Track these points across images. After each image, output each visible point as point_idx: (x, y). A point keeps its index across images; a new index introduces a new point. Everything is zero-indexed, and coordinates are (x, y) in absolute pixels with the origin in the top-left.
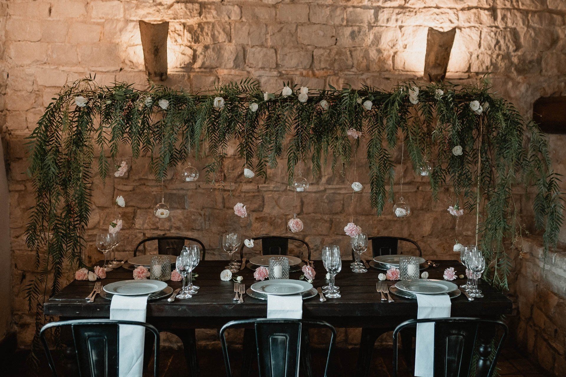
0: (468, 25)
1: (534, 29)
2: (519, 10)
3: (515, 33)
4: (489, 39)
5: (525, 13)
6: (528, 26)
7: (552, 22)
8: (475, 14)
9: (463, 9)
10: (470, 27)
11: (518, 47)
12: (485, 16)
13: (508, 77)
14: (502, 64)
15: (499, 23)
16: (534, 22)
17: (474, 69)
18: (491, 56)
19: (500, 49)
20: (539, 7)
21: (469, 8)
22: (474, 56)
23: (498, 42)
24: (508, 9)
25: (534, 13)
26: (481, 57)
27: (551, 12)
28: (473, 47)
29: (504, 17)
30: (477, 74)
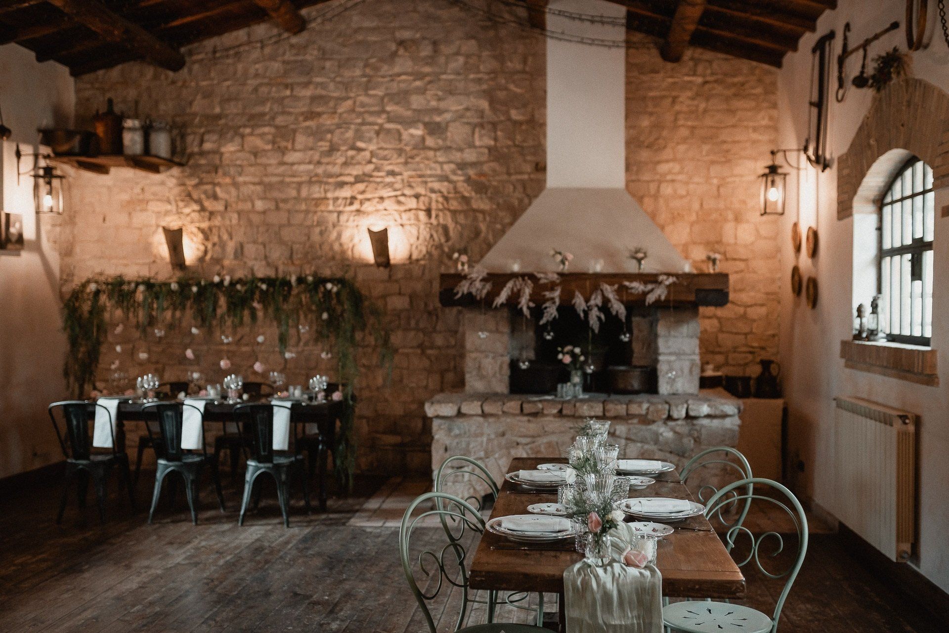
0: (408, 222)
1: (461, 225)
2: (449, 210)
3: (445, 229)
4: (425, 233)
5: (454, 213)
6: (457, 223)
7: (475, 219)
8: (415, 214)
9: (405, 211)
10: (410, 225)
11: (448, 238)
12: (422, 215)
13: (441, 262)
14: (435, 253)
15: (434, 221)
16: (461, 219)
17: (414, 257)
18: (427, 246)
19: (434, 240)
20: (465, 207)
21: (410, 210)
22: (414, 247)
23: (432, 236)
24: (441, 210)
25: (460, 212)
26: (419, 248)
27: (475, 211)
28: (413, 240)
29: (437, 216)
30: (417, 260)
